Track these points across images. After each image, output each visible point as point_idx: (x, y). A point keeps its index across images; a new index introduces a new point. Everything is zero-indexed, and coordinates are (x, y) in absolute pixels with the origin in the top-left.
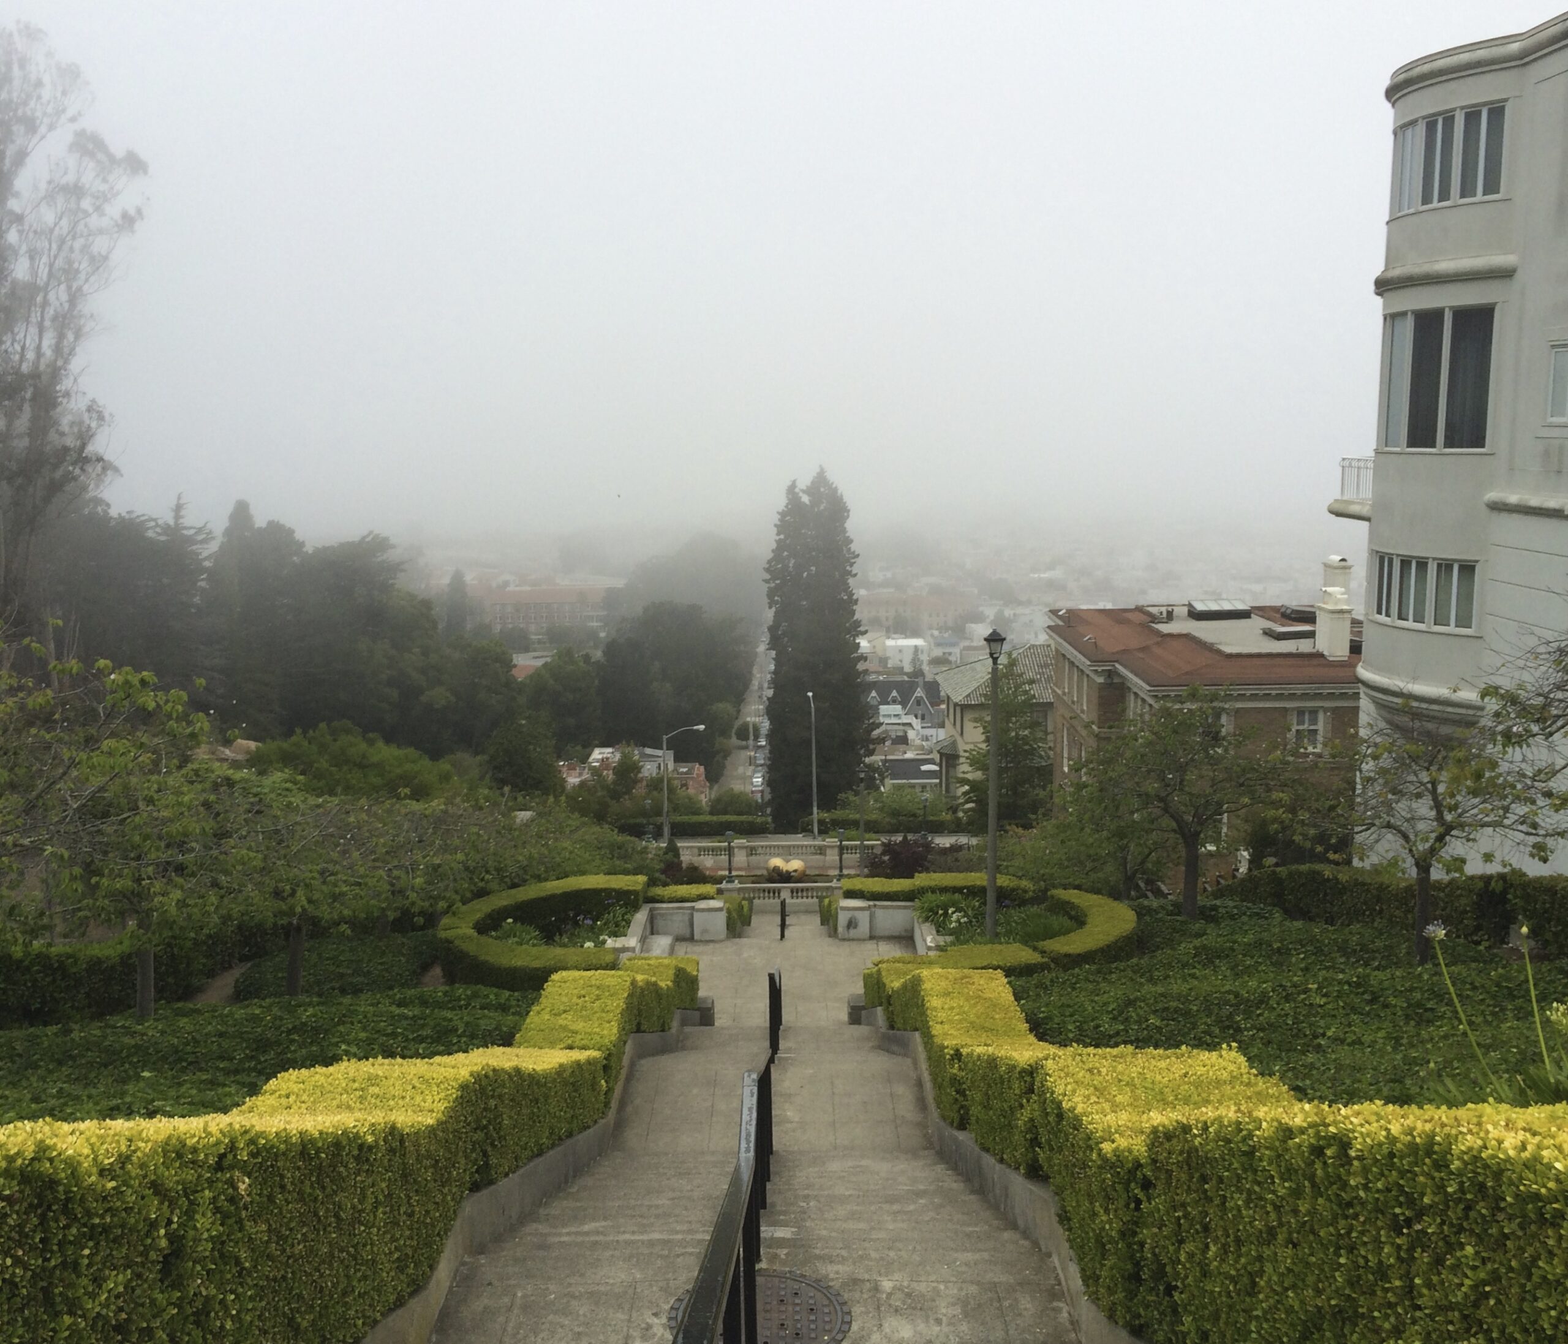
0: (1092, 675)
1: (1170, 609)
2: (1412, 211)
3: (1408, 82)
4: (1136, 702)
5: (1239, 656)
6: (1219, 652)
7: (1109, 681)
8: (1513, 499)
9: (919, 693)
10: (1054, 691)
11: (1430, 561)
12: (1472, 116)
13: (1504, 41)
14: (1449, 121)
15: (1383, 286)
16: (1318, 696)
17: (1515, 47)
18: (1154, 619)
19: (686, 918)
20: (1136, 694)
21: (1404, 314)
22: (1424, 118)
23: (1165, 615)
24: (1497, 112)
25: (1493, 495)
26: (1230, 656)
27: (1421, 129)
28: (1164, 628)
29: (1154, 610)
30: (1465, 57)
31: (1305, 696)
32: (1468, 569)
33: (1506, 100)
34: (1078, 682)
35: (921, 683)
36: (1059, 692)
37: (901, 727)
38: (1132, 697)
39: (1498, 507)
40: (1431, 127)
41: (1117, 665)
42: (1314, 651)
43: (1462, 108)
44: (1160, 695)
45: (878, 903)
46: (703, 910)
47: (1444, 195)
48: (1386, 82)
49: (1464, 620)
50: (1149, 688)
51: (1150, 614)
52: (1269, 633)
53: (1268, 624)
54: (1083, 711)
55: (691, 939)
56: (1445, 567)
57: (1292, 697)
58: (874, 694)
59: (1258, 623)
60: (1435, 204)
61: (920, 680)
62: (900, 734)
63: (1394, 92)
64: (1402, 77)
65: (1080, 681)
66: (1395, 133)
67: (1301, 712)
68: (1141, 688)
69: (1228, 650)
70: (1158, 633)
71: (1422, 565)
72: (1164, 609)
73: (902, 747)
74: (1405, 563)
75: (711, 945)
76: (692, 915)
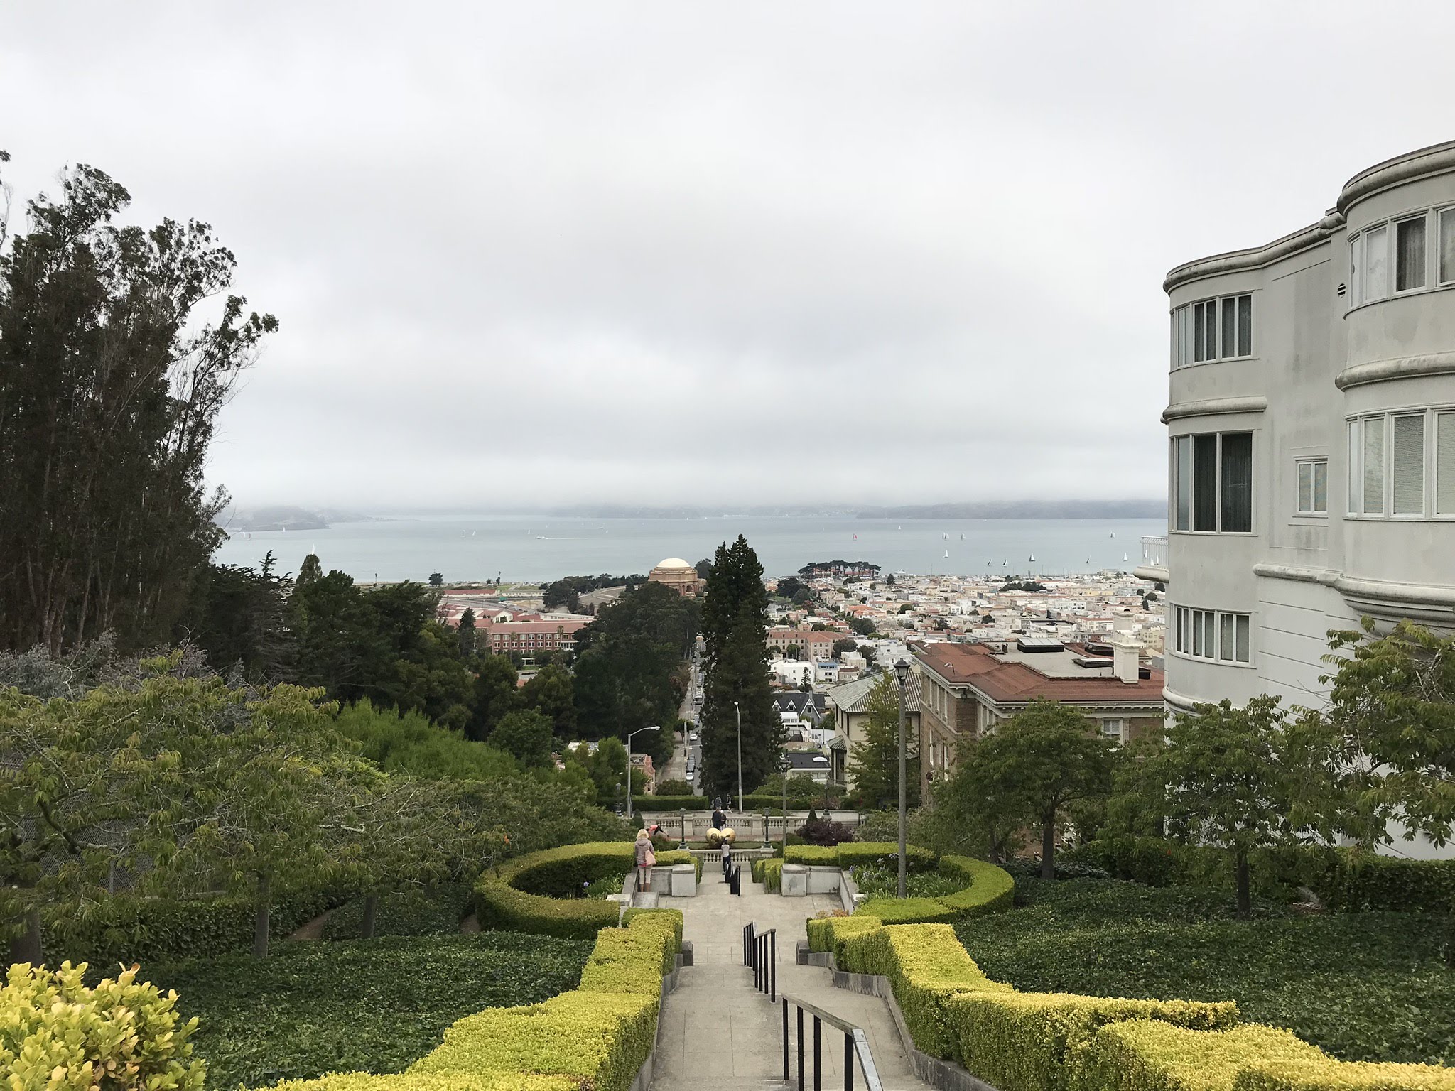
0: (950, 691)
1: (1005, 644)
2: (1188, 365)
3: (1181, 279)
4: (985, 714)
5: (1059, 679)
6: (1045, 676)
7: (964, 697)
8: (1275, 568)
9: (810, 702)
10: (920, 703)
11: (1216, 613)
12: (1228, 302)
13: (1248, 252)
14: (1212, 305)
15: (1168, 418)
16: (1119, 710)
17: (1256, 257)
18: (993, 651)
19: (666, 878)
20: (985, 707)
21: (1187, 436)
22: (1193, 303)
23: (1001, 648)
24: (1245, 299)
25: (1259, 566)
26: (1053, 679)
27: (1191, 310)
28: (1003, 658)
29: (993, 645)
30: (1222, 263)
31: (1109, 710)
32: (1243, 619)
33: (1252, 292)
34: (940, 697)
35: (811, 696)
36: (926, 705)
37: (797, 728)
38: (982, 708)
39: (1261, 574)
40: (1199, 308)
41: (969, 685)
42: (1113, 676)
43: (1220, 297)
44: (1004, 708)
45: (812, 867)
46: (678, 872)
47: (1211, 355)
48: (1164, 279)
49: (1243, 657)
50: (996, 703)
51: (990, 648)
52: (1077, 662)
53: (1077, 656)
54: (944, 719)
55: (670, 894)
56: (1227, 617)
57: (1100, 710)
58: (776, 703)
59: (1069, 656)
60: (1205, 361)
61: (810, 693)
62: (797, 733)
63: (1169, 287)
64: (1176, 275)
65: (941, 697)
66: (1172, 313)
67: (1106, 721)
68: (990, 703)
69: (1051, 675)
70: (998, 662)
71: (1210, 615)
72: (1000, 645)
73: (799, 743)
74: (1197, 614)
75: (685, 900)
76: (671, 876)
